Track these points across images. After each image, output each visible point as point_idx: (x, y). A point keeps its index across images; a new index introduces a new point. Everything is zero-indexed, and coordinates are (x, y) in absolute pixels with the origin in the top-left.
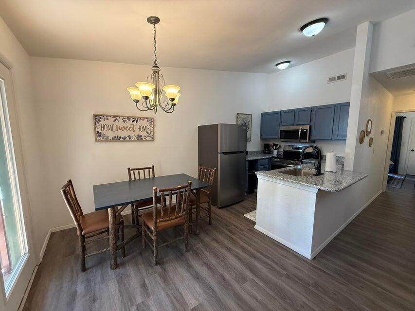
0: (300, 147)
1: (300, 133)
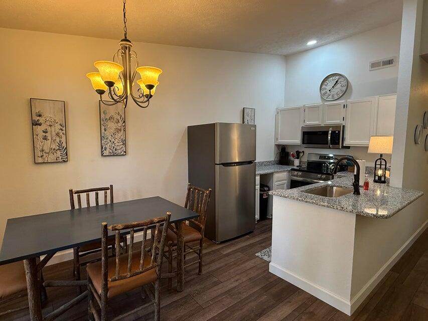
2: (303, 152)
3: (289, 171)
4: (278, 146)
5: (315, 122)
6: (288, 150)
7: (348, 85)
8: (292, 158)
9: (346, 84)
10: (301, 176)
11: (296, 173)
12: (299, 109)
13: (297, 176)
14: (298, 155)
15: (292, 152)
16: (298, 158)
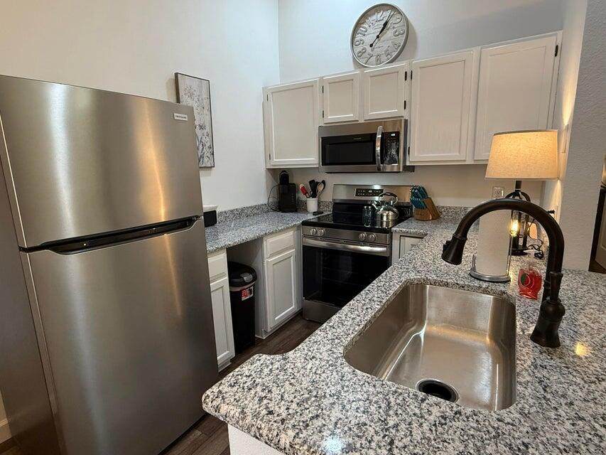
0: (377, 187)
1: (378, 143)
2: (324, 182)
3: (298, 227)
4: (272, 171)
5: (345, 113)
6: (294, 180)
7: (408, 32)
8: (301, 196)
9: (405, 28)
10: (323, 238)
11: (312, 230)
12: (310, 86)
13: (315, 237)
14: (314, 189)
15: (302, 183)
16: (314, 196)
